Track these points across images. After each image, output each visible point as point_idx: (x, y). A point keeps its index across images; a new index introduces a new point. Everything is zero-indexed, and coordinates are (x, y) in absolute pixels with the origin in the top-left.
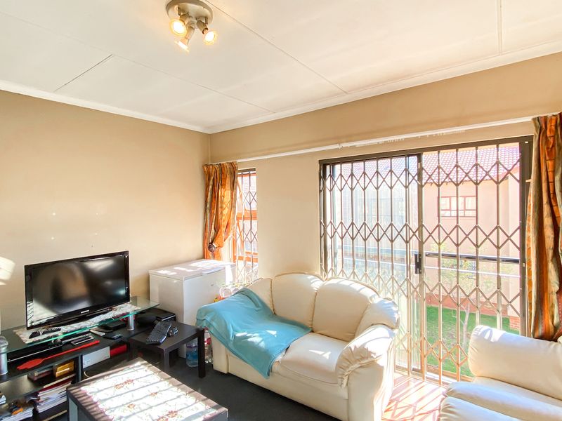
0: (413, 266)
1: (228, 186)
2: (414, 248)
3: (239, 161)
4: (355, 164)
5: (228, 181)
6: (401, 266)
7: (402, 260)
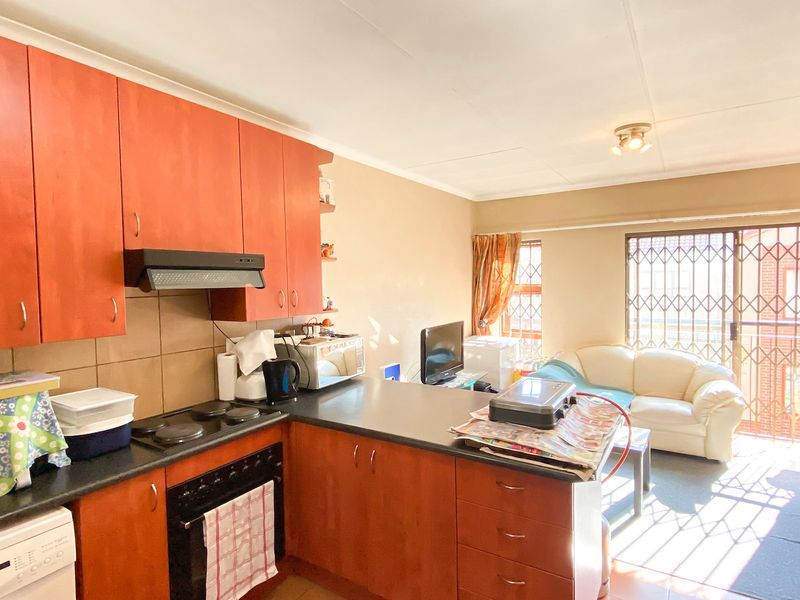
0: (728, 334)
1: (508, 257)
2: (729, 319)
3: (523, 232)
4: (654, 239)
5: (508, 252)
6: (716, 335)
7: (717, 329)
